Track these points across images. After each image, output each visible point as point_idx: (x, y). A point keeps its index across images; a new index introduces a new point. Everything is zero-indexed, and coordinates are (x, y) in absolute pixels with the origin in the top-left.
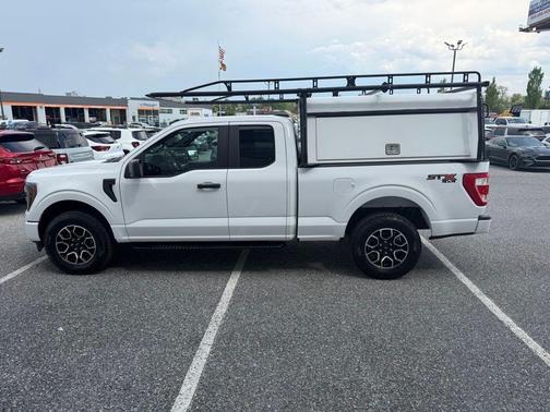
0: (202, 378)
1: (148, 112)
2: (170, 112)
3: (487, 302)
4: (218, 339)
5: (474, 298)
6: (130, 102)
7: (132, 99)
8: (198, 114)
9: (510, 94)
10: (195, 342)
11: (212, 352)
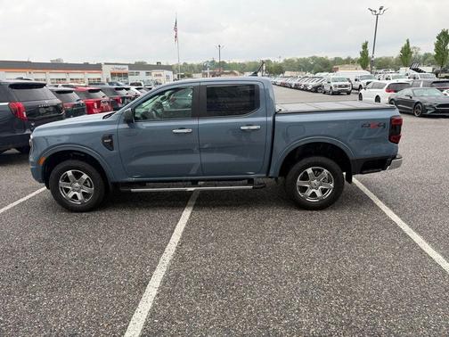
0: (146, 324)
1: (119, 75)
2: (137, 74)
3: (417, 238)
4: (164, 282)
5: (405, 235)
6: (104, 67)
7: (106, 64)
8: (160, 75)
9: (422, 53)
10: (143, 284)
11: (158, 295)
